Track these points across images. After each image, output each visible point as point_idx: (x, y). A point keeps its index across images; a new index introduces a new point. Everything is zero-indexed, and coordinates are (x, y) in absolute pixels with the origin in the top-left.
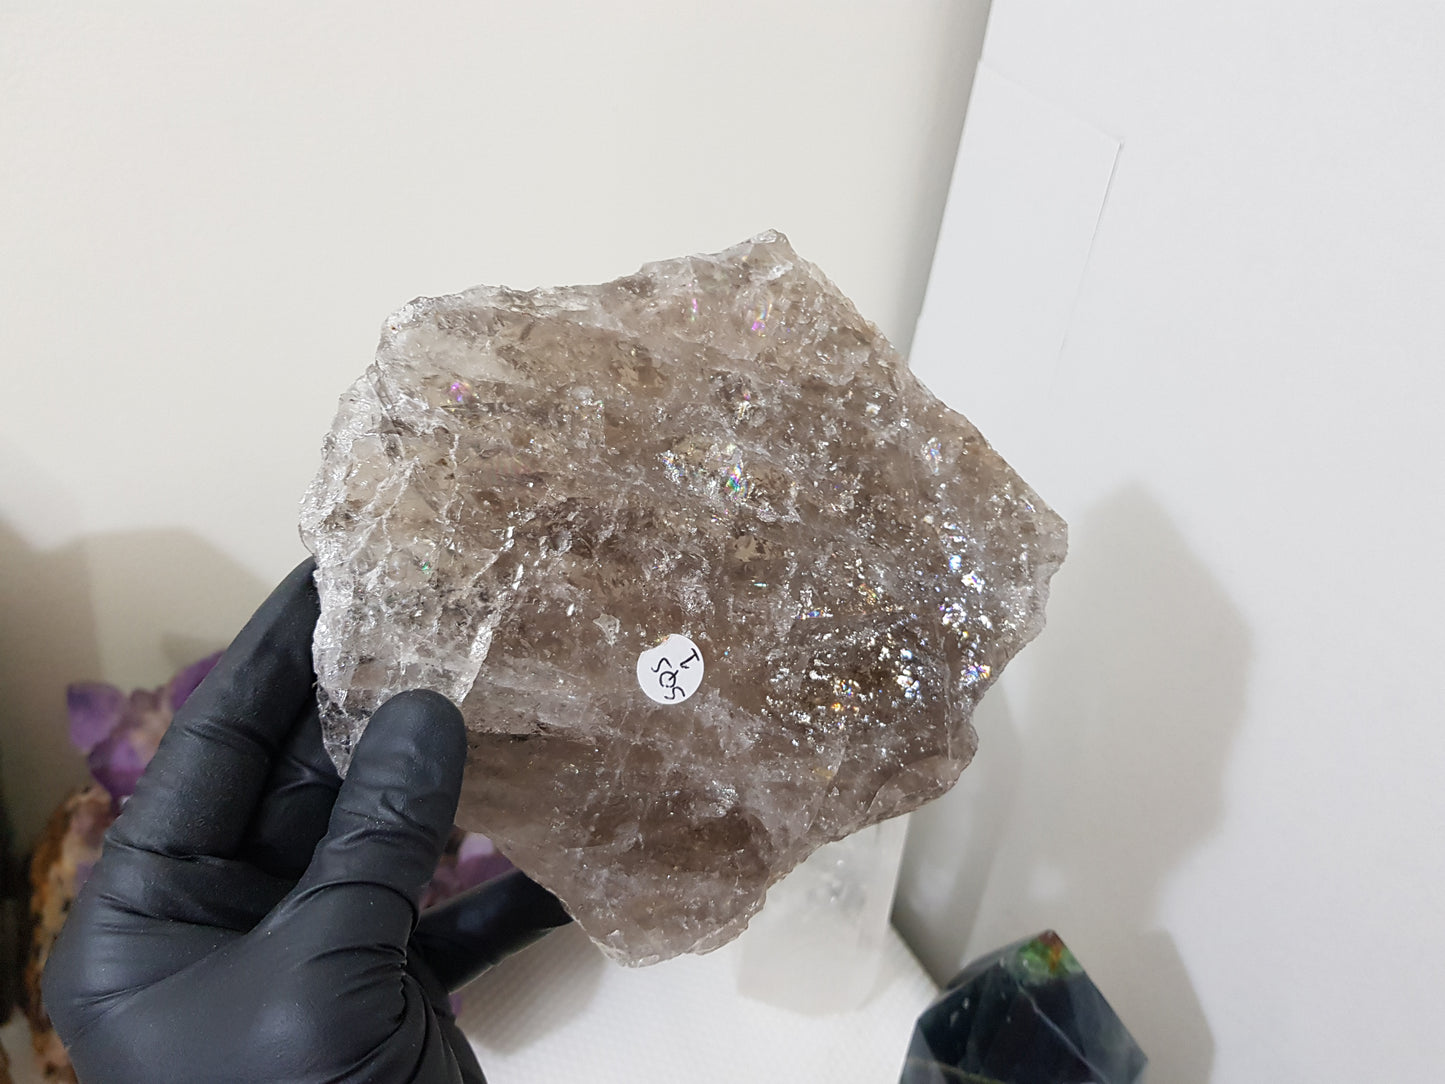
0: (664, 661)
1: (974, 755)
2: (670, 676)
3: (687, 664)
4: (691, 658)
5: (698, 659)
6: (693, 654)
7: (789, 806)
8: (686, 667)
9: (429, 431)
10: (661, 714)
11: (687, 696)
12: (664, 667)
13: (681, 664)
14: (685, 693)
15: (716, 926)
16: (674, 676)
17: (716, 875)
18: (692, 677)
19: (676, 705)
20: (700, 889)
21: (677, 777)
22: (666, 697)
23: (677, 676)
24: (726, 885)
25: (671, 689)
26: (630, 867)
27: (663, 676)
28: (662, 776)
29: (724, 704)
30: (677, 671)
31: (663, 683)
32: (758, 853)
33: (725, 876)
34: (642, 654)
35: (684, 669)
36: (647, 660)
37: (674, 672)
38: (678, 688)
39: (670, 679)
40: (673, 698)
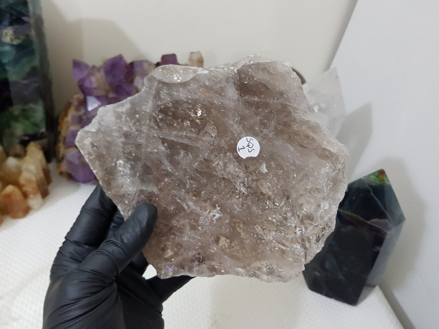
0: (250, 151)
4: (241, 149)
5: (238, 148)
6: (240, 150)
7: (222, 89)
8: (243, 147)
9: (297, 244)
10: (255, 135)
12: (250, 150)
14: (246, 139)
15: (261, 64)
16: (248, 146)
17: (255, 79)
18: (242, 143)
19: (250, 136)
20: (260, 76)
21: (257, 114)
22: (253, 140)
23: (247, 145)
24: (254, 74)
25: (250, 142)
26: (282, 94)
27: (251, 147)
28: (262, 117)
29: (234, 130)
30: (247, 147)
31: (252, 145)
32: (239, 79)
33: (253, 77)
34: (256, 156)
35: (244, 146)
36: (255, 154)
37: (248, 147)
38: (248, 141)
39: (250, 145)
40: (250, 139)
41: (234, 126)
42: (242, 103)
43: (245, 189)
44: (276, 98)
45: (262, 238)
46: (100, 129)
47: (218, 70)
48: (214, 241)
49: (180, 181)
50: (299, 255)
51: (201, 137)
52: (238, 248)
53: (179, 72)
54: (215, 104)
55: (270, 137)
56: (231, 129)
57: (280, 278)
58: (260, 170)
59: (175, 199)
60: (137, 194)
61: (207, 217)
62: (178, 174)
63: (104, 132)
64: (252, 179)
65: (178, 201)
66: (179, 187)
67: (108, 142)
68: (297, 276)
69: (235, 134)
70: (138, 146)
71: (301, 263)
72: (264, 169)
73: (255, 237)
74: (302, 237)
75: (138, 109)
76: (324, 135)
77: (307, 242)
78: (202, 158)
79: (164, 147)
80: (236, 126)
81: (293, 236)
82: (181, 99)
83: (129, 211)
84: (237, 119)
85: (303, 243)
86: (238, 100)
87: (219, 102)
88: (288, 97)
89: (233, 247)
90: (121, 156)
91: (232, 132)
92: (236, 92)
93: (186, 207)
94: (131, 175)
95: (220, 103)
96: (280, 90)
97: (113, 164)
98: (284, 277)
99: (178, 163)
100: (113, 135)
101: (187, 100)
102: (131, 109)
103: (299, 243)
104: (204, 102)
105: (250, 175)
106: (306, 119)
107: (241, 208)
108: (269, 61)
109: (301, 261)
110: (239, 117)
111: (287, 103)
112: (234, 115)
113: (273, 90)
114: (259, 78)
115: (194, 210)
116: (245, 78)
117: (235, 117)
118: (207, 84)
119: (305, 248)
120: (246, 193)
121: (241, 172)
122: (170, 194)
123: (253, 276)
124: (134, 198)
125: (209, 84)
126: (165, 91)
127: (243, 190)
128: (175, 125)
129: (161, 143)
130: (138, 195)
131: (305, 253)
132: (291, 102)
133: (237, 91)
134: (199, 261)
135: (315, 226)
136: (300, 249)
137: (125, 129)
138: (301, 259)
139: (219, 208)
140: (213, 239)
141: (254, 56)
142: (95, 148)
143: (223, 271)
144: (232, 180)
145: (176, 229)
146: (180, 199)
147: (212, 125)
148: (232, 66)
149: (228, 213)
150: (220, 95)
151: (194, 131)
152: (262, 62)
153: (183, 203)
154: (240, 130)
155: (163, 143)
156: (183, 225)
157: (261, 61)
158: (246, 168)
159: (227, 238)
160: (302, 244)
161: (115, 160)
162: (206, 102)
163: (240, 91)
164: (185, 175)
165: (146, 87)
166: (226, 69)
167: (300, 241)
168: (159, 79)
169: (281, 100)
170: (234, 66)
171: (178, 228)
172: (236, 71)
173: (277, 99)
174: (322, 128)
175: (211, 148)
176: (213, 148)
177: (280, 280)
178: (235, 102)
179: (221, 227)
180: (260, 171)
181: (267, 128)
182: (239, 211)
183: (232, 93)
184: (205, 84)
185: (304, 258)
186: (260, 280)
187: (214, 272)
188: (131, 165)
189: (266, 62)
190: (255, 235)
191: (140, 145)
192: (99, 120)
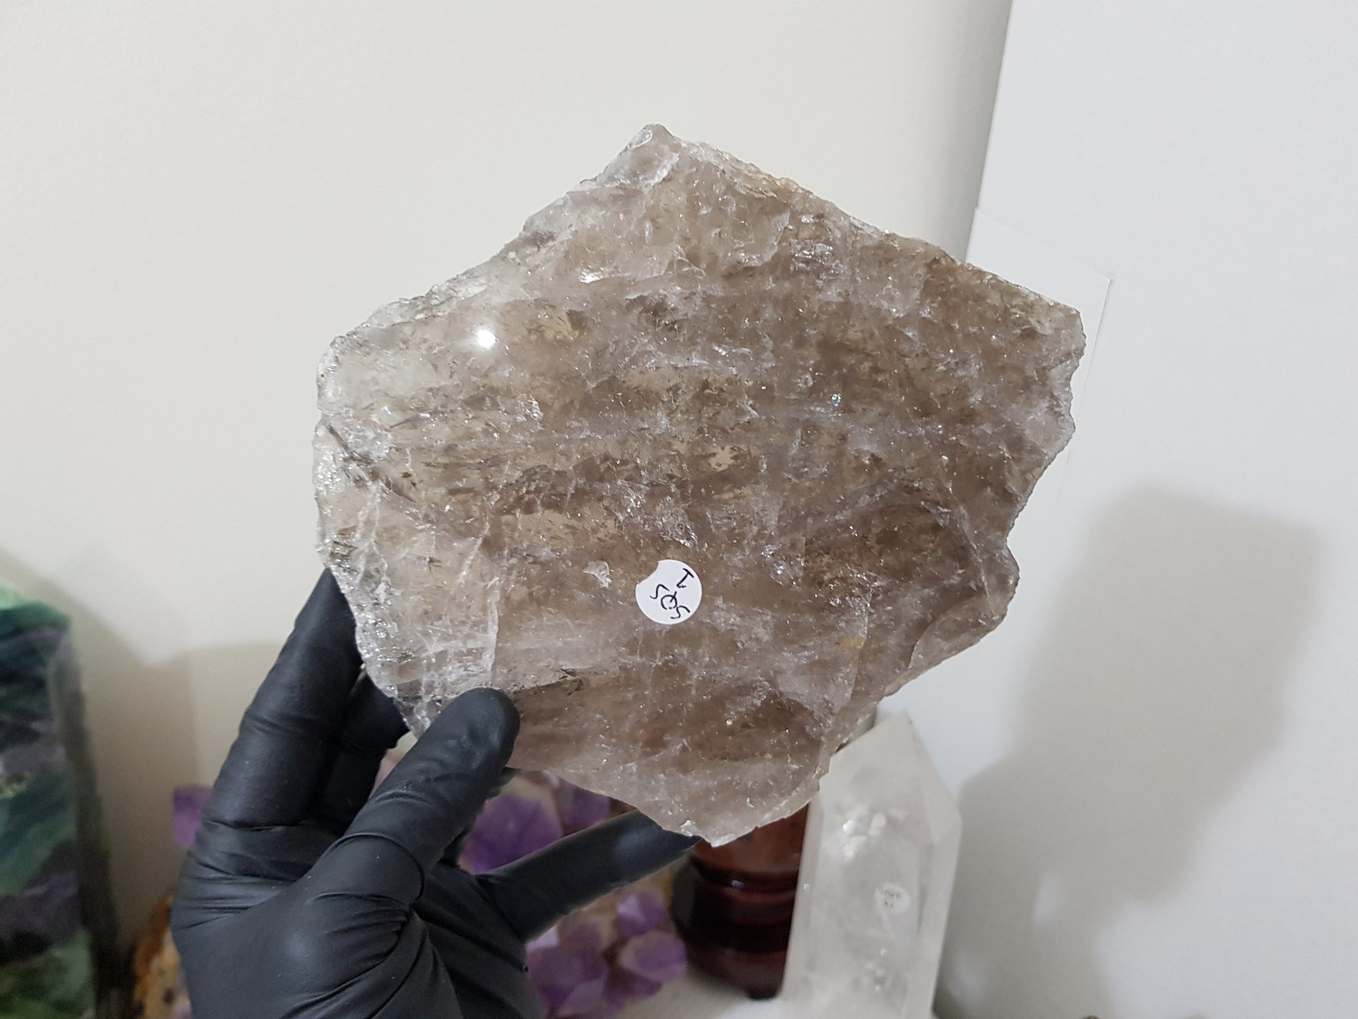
1: (1017, 585)
2: (671, 598)
3: (683, 584)
4: (685, 577)
5: (692, 576)
6: (686, 573)
7: (826, 679)
9: (383, 455)
10: (675, 633)
11: (692, 612)
12: (662, 592)
13: (678, 585)
14: (690, 610)
16: (674, 597)
17: (769, 756)
18: (692, 593)
19: (685, 622)
20: (763, 768)
21: (704, 683)
22: (672, 618)
23: (677, 597)
24: (780, 763)
25: (675, 609)
26: (684, 767)
27: (664, 600)
28: (690, 685)
29: (731, 608)
30: (676, 593)
31: (666, 606)
32: (804, 729)
33: (776, 756)
34: (638, 586)
35: (682, 588)
36: (644, 592)
37: (673, 594)
38: (681, 606)
39: (671, 601)
40: (679, 617)
41: (740, 615)
42: (760, 682)
44: (690, 748)
49: (773, 402)
53: (950, 644)
54: (820, 635)
56: (740, 607)
57: (361, 341)
58: (605, 562)
59: (753, 348)
62: (788, 411)
63: (1027, 385)
64: (603, 526)
65: (744, 349)
66: (764, 384)
68: (322, 376)
69: (724, 600)
71: (338, 417)
72: (597, 571)
74: (383, 477)
77: (363, 474)
78: (761, 490)
79: (868, 451)
80: (734, 619)
81: (408, 466)
82: (906, 588)
84: (744, 638)
85: (370, 466)
86: (772, 681)
87: (813, 646)
88: (664, 772)
91: (733, 602)
92: (790, 697)
93: (715, 347)
95: (808, 644)
96: (696, 773)
98: (353, 350)
103: (380, 458)
104: (847, 622)
105: (615, 532)
109: (342, 421)
110: (743, 644)
111: (656, 758)
112: (758, 640)
113: (710, 761)
114: (760, 765)
115: (689, 355)
116: (793, 741)
117: (750, 638)
118: (869, 666)
119: (355, 458)
123: (427, 296)
125: (864, 668)
126: (954, 580)
128: (876, 519)
131: (348, 447)
132: (647, 766)
133: (790, 700)
136: (365, 448)
137: (985, 427)
138: (347, 426)
140: (595, 318)
143: (512, 255)
145: (700, 278)
146: (744, 357)
147: (791, 581)
149: (602, 406)
150: (822, 664)
151: (823, 539)
153: (730, 351)
154: (719, 618)
159: (559, 342)
160: (368, 462)
162: (842, 623)
163: (783, 706)
164: (771, 422)
165: (1005, 557)
167: (383, 466)
169: (674, 752)
172: (823, 739)
177: (354, 334)
178: (776, 672)
179: (597, 361)
180: (603, 560)
181: (659, 668)
183: (798, 688)
185: (338, 431)
186: (406, 300)
187: (529, 236)
192: (1058, 406)
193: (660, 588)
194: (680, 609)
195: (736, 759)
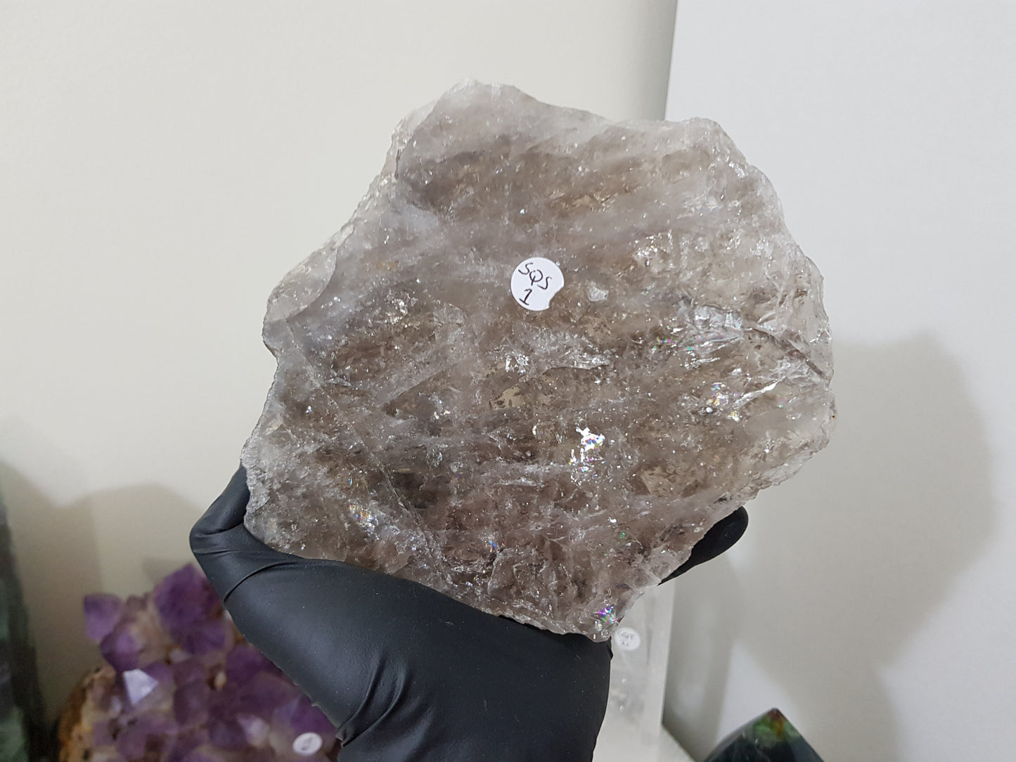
1: (263, 330)
2: (536, 279)
3: (527, 293)
4: (526, 298)
5: (521, 300)
6: (526, 302)
7: (401, 231)
8: (527, 290)
9: (779, 361)
10: (527, 251)
12: (543, 283)
13: (531, 291)
14: (519, 272)
15: (422, 126)
16: (533, 281)
17: (438, 161)
18: (518, 286)
19: (521, 261)
20: (439, 149)
21: (497, 215)
22: (532, 263)
23: (531, 281)
24: (428, 156)
25: (530, 270)
26: (505, 140)
27: (540, 277)
28: (510, 210)
29: (486, 278)
30: (532, 284)
31: (539, 272)
32: (412, 188)
33: (431, 162)
34: (562, 285)
36: (557, 282)
37: (534, 283)
38: (526, 274)
39: (534, 277)
40: (526, 266)
41: (478, 273)
42: (454, 221)
43: (599, 356)
44: (502, 157)
45: (709, 410)
46: (271, 489)
47: (367, 208)
48: (632, 493)
49: (478, 447)
50: (801, 379)
51: (443, 344)
52: (684, 466)
53: (307, 273)
54: (413, 266)
55: (557, 230)
56: (480, 280)
57: (806, 448)
58: (592, 300)
59: (501, 486)
60: (431, 537)
61: (580, 465)
62: (465, 441)
63: (286, 488)
64: (596, 329)
65: (507, 484)
66: (488, 459)
67: (304, 496)
68: (834, 417)
69: (492, 284)
70: (359, 457)
71: (818, 387)
72: (598, 294)
73: (694, 420)
74: (776, 343)
75: (299, 398)
76: (643, 135)
77: (794, 344)
78: (476, 376)
79: (398, 419)
80: (482, 270)
81: (759, 356)
82: (351, 314)
83: (443, 577)
84: (472, 255)
85: (788, 351)
86: (444, 222)
87: (416, 257)
88: (520, 134)
89: (675, 473)
90: (345, 500)
91: (485, 284)
92: (428, 212)
93: (530, 483)
94: (392, 514)
95: (420, 258)
96: (495, 137)
97: (346, 525)
98: (813, 441)
99: (447, 421)
100: (302, 477)
101: (362, 305)
102: (289, 409)
103: (782, 358)
104: (392, 281)
105: (586, 326)
106: (587, 138)
107: (623, 396)
108: (432, 109)
109: (815, 385)
110: (472, 250)
111: (529, 146)
112: (461, 255)
113: (484, 149)
114: (443, 151)
115: (548, 474)
116: (420, 175)
117: (467, 255)
118: (368, 246)
119: (802, 356)
120: (606, 362)
121: (565, 336)
122: (484, 484)
123: (757, 490)
124: (430, 549)
125: (372, 245)
126: (314, 326)
127: (596, 361)
128: (383, 364)
129: (388, 416)
130: (434, 538)
131: (808, 363)
132: (535, 138)
133: (429, 209)
134: (641, 552)
135: (781, 303)
136: (793, 365)
137: (310, 449)
138: (810, 381)
139: (587, 430)
140: (627, 492)
141: (400, 126)
142: (294, 527)
144: (564, 364)
145: (549, 534)
146: (507, 478)
147: (441, 306)
148: (382, 180)
149: (611, 424)
150: (406, 244)
151: (421, 344)
152: (422, 123)
153: (519, 481)
154: (494, 269)
155: (392, 413)
156: (555, 516)
157: (419, 123)
158: (566, 319)
159: (650, 466)
160: (790, 354)
161: (342, 516)
162: (395, 279)
163: (433, 204)
164: (477, 431)
165: (277, 350)
166: (377, 194)
167: (779, 353)
168: (287, 317)
169: (515, 151)
170: (387, 175)
171: (551, 530)
172: (394, 180)
173: (506, 156)
174: (628, 128)
175: (476, 344)
176: (480, 344)
177: (811, 453)
178: (442, 230)
179: (620, 458)
180: (594, 302)
181: (537, 221)
182: (625, 404)
183: (422, 221)
184: (367, 252)
185: (815, 374)
186: (774, 485)
187: (685, 546)
188: (375, 499)
189: (429, 116)
190: (689, 417)
191: (358, 453)
192: (257, 475)
193: (545, 287)
194: (527, 271)
195: (463, 154)
